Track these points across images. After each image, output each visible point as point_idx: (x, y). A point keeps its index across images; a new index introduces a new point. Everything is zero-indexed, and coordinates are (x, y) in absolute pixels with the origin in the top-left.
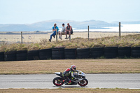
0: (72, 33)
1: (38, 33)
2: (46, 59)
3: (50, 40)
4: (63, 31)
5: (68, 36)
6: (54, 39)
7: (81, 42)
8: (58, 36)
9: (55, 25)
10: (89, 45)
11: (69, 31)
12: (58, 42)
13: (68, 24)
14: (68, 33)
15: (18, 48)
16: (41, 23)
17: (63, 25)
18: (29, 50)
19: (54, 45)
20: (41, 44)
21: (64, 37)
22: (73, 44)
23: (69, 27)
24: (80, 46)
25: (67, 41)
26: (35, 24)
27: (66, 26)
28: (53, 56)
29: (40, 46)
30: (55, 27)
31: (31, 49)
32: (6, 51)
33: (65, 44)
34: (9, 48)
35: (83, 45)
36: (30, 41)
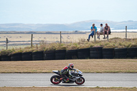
0: (110, 33)
1: (76, 32)
2: (84, 58)
3: (88, 40)
4: (102, 31)
5: (106, 36)
6: (92, 39)
7: (118, 42)
8: (97, 36)
9: (94, 25)
10: (127, 45)
11: (107, 31)
12: (96, 42)
13: (106, 24)
14: (106, 33)
15: (57, 47)
16: (79, 23)
17: (102, 25)
18: (67, 49)
19: (92, 44)
20: (79, 43)
21: (102, 37)
22: (111, 44)
23: (107, 27)
24: (117, 46)
25: (105, 41)
26: (74, 24)
27: (104, 26)
28: (91, 55)
29: (78, 46)
30: (94, 27)
31: (69, 48)
32: (45, 50)
33: (103, 43)
34: (48, 47)
35: (120, 45)
36: (69, 41)
